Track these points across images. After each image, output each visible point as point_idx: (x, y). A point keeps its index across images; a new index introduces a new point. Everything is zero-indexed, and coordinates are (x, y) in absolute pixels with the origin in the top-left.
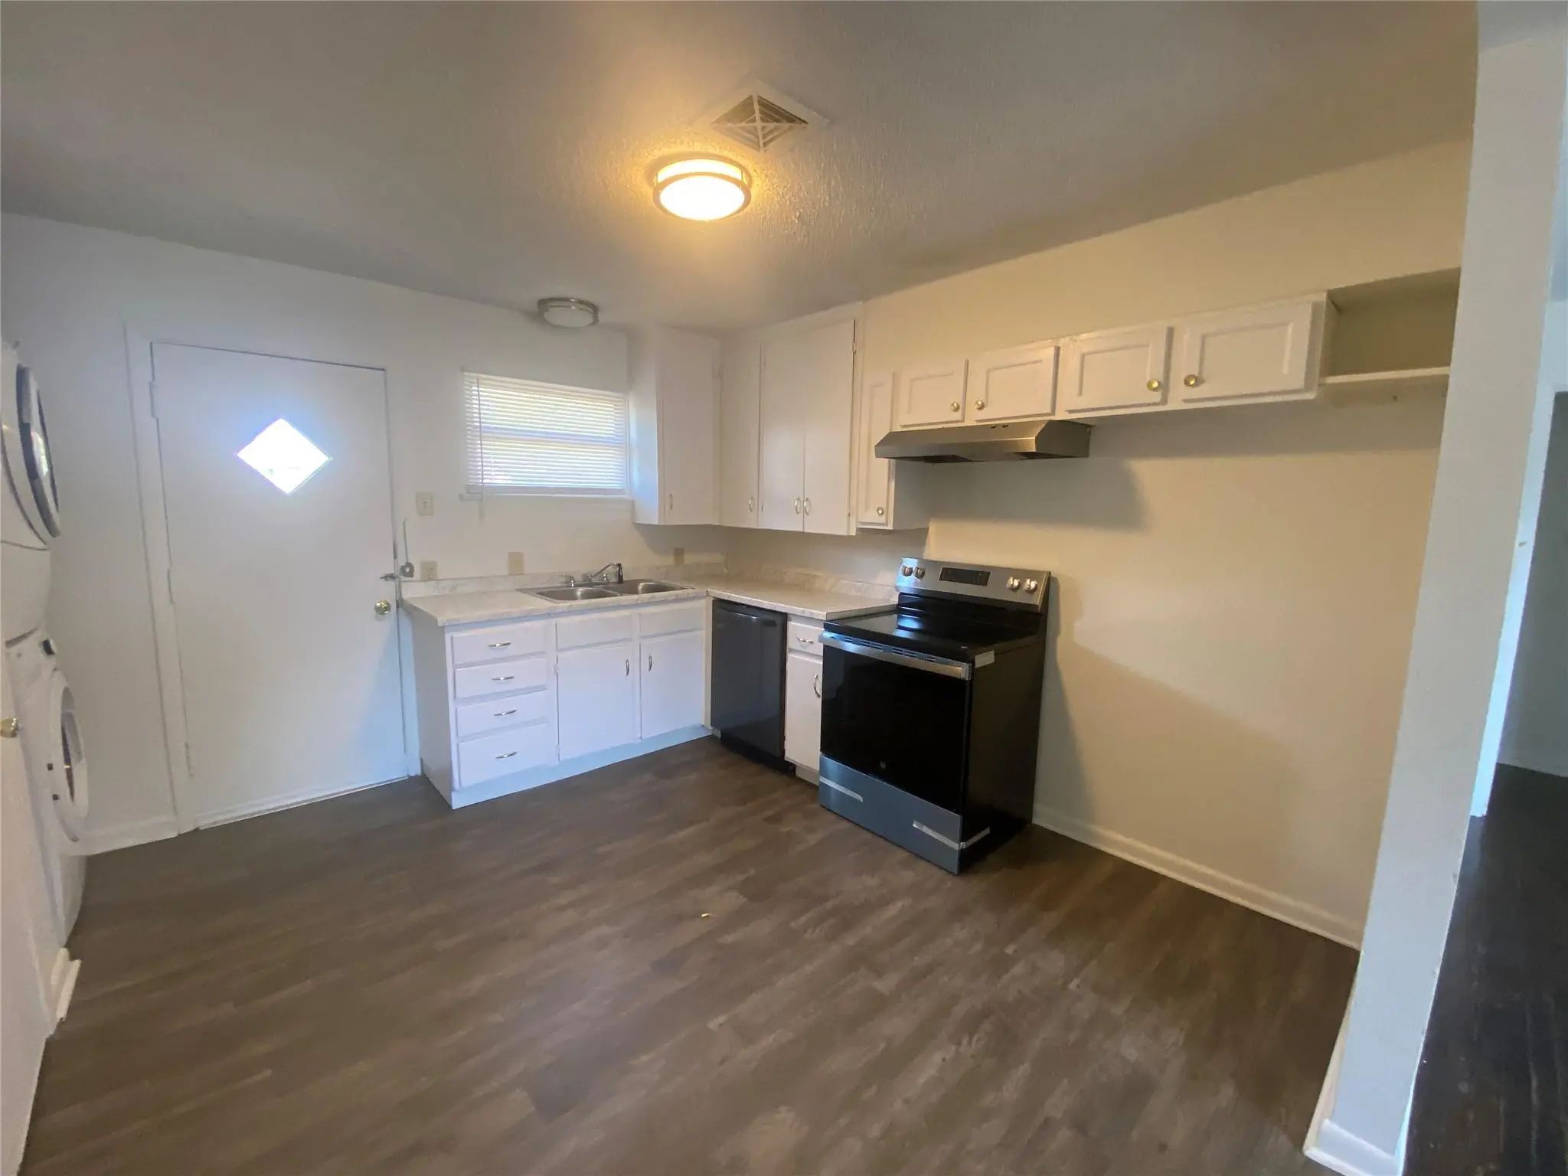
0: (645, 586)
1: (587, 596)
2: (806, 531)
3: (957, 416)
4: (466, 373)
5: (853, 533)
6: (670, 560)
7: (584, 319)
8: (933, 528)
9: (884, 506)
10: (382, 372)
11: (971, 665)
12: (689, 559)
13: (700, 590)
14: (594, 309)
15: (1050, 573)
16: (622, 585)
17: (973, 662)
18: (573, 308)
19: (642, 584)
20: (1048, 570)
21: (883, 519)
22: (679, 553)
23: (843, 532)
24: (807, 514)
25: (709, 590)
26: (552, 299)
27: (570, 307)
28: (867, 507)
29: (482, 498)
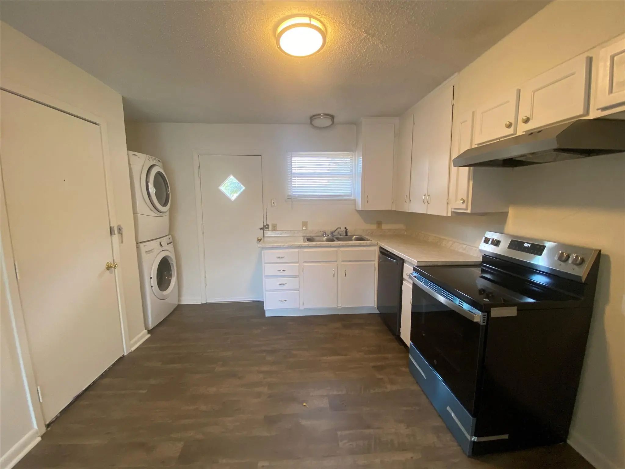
0: (355, 238)
1: (328, 240)
2: (429, 213)
3: (511, 131)
4: (289, 153)
5: (450, 215)
6: (374, 227)
7: (328, 122)
8: (512, 212)
9: (465, 198)
10: (261, 156)
11: (486, 314)
12: (384, 226)
13: (374, 242)
14: (332, 117)
15: (600, 251)
16: (346, 236)
17: (489, 313)
18: (322, 118)
19: (355, 237)
20: (599, 248)
21: (464, 206)
22: (379, 224)
23: (444, 214)
24: (429, 203)
25: (378, 242)
26: (314, 116)
27: (320, 118)
28: (456, 200)
29: (292, 200)
